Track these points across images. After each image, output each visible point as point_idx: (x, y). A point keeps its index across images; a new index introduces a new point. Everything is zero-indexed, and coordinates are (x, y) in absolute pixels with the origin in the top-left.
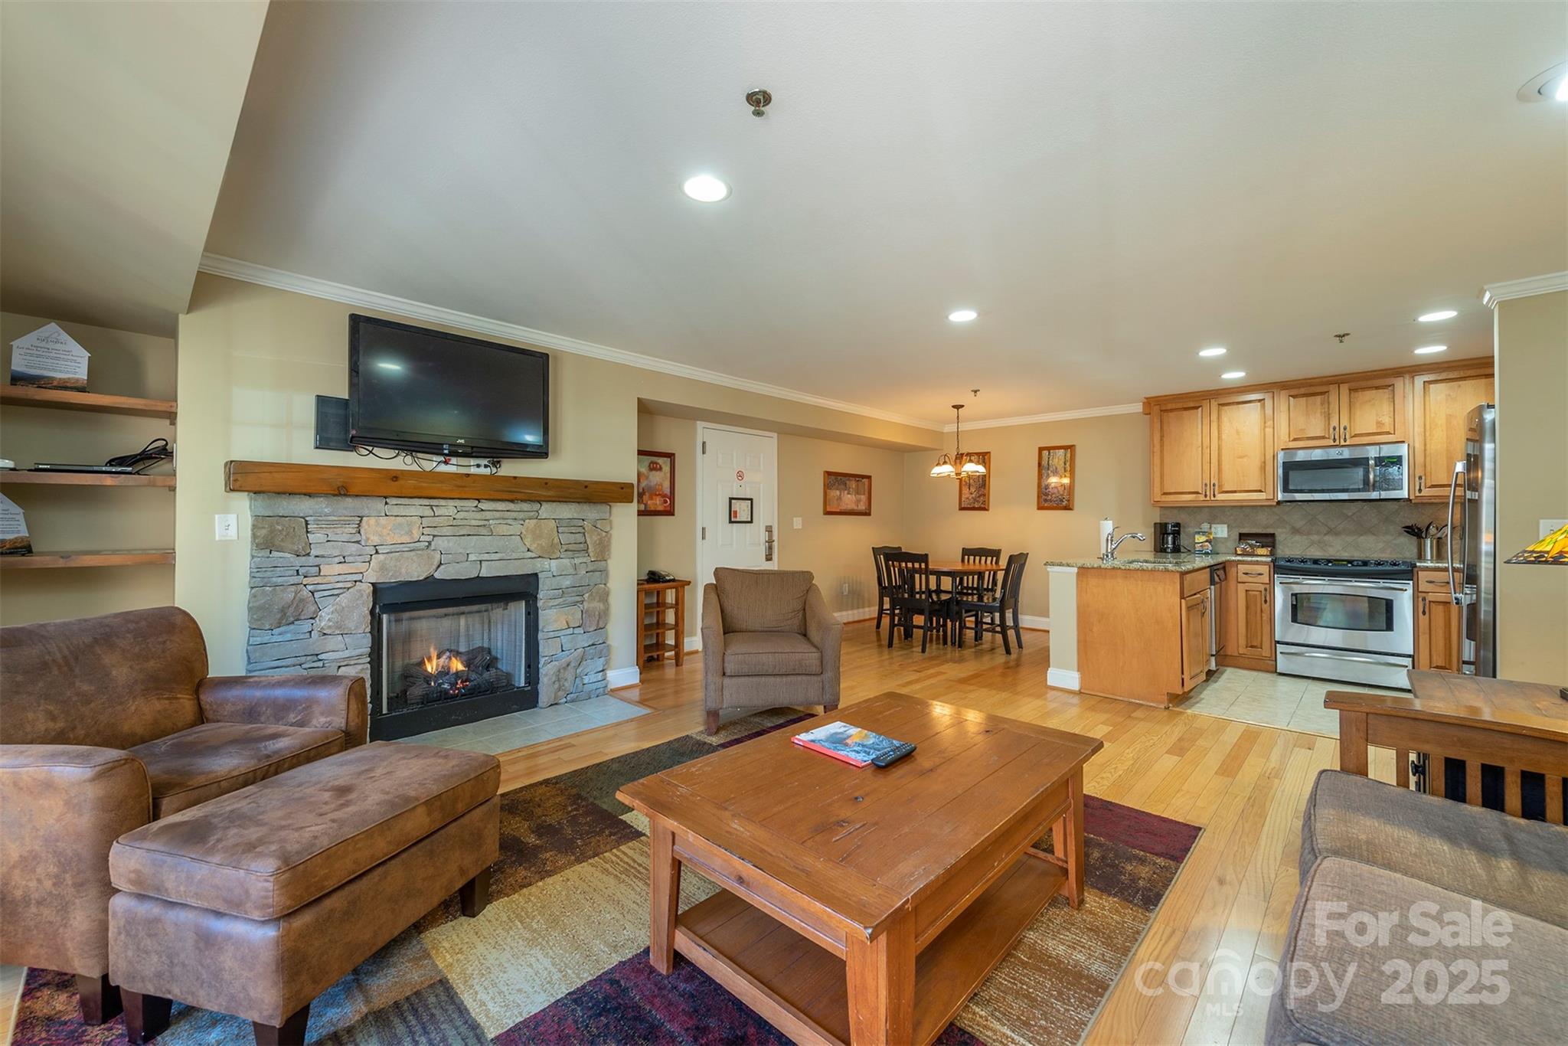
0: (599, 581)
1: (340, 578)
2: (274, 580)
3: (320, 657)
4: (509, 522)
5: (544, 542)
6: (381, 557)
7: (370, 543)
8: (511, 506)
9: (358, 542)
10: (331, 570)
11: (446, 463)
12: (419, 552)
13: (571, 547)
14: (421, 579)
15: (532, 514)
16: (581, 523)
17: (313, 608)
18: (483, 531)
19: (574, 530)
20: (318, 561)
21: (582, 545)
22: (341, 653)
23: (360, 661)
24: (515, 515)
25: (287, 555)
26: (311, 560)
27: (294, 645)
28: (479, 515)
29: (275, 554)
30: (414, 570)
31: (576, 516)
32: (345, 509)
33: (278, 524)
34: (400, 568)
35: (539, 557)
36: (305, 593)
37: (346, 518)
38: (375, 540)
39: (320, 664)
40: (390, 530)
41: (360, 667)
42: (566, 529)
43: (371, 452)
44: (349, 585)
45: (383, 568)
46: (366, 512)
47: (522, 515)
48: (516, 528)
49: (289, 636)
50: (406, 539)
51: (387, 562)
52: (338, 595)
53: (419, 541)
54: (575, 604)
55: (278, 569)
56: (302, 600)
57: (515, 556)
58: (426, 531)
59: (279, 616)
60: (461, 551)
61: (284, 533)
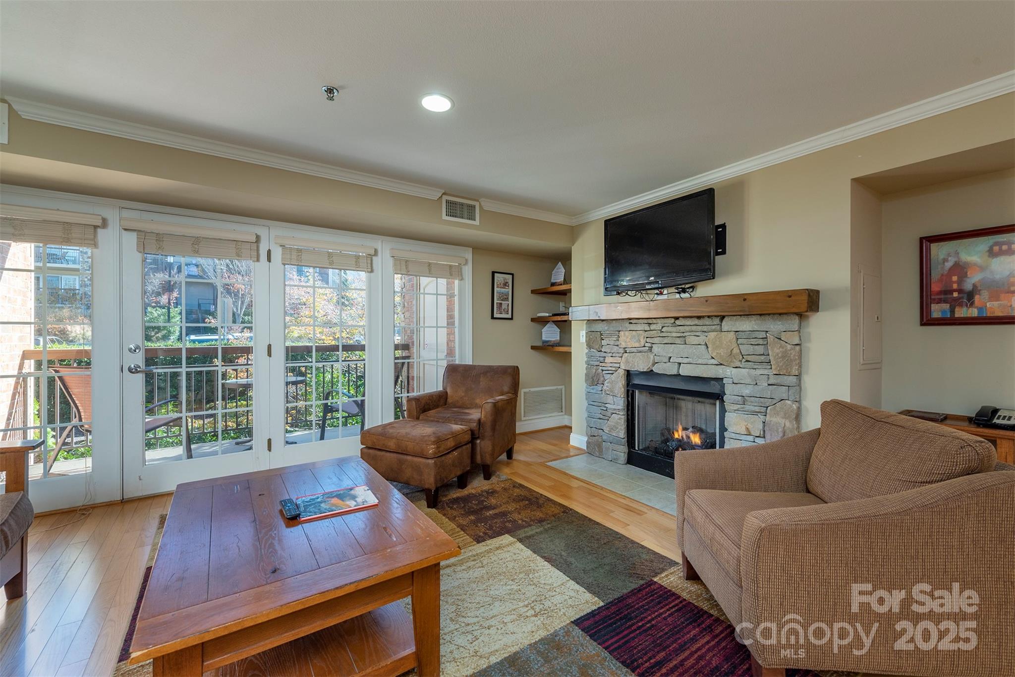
0: (785, 396)
1: (611, 365)
2: (591, 362)
3: (606, 405)
4: (697, 334)
5: (722, 352)
6: (626, 355)
7: (621, 346)
8: (696, 321)
9: (618, 345)
10: (609, 360)
11: (661, 294)
12: (644, 353)
13: (749, 358)
14: (645, 371)
15: (714, 327)
16: (763, 335)
17: (602, 379)
18: (678, 341)
19: (754, 341)
20: (604, 355)
21: (763, 358)
22: (612, 406)
23: (620, 413)
24: (700, 328)
25: (595, 351)
26: (603, 354)
27: (597, 396)
28: (674, 329)
29: (592, 350)
30: (641, 364)
31: (756, 328)
32: (613, 327)
33: (591, 335)
34: (635, 362)
35: (721, 364)
36: (600, 371)
37: (612, 332)
38: (623, 345)
39: (605, 409)
40: (630, 339)
41: (619, 416)
42: (745, 341)
43: (627, 294)
44: (614, 369)
45: (627, 362)
46: (620, 329)
47: (705, 328)
48: (702, 339)
49: (594, 391)
50: (637, 345)
51: (629, 358)
52: (612, 374)
53: (645, 346)
54: (755, 413)
55: (592, 357)
56: (598, 374)
57: (700, 361)
58: (648, 340)
59: (591, 380)
60: (665, 354)
61: (593, 340)
